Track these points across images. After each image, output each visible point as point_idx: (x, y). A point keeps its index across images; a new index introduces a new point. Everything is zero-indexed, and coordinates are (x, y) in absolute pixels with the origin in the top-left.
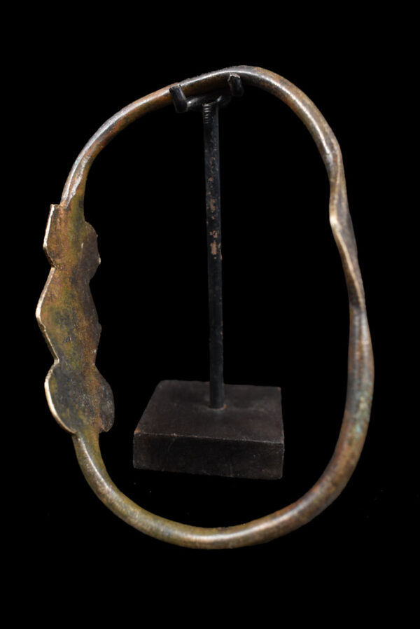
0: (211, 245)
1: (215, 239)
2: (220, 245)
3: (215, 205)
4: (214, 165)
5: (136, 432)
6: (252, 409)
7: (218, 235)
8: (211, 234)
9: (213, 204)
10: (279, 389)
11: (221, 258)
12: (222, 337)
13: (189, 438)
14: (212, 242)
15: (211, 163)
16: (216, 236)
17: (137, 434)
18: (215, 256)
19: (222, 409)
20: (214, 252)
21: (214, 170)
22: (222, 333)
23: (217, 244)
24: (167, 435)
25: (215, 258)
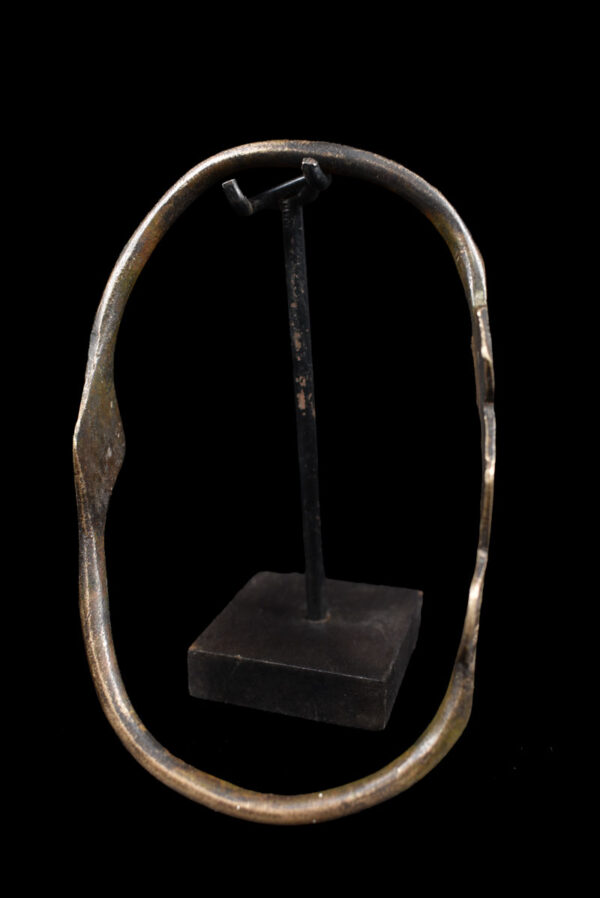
0: (298, 395)
1: (301, 388)
2: (310, 395)
3: (300, 340)
4: (297, 285)
5: (192, 648)
6: (365, 624)
7: (307, 382)
8: (297, 380)
9: (298, 340)
10: (421, 593)
11: (314, 413)
12: (320, 524)
13: (257, 664)
14: (299, 392)
15: (293, 281)
16: (303, 384)
17: (192, 652)
18: (304, 411)
19: (323, 621)
20: (302, 405)
21: (298, 292)
22: (318, 518)
23: (306, 395)
24: (230, 656)
25: (304, 414)
